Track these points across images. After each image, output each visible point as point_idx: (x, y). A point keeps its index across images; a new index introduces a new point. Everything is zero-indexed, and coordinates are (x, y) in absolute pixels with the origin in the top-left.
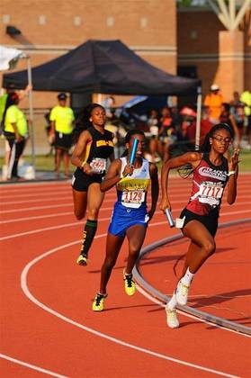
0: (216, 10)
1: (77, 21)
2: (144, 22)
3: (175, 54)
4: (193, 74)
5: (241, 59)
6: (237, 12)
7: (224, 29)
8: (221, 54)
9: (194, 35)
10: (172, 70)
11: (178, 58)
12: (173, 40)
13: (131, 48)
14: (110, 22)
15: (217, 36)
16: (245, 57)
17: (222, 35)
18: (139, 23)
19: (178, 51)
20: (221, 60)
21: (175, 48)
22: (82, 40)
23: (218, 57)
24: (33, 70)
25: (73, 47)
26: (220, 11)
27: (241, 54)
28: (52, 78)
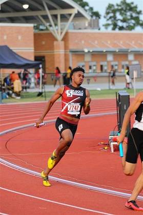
0: (52, 32)
2: (20, 38)
3: (33, 51)
4: (43, 60)
5: (63, 53)
6: (61, 33)
7: (56, 40)
8: (55, 51)
10: (32, 59)
11: (35, 53)
12: (32, 44)
13: (11, 48)
14: (5, 37)
15: (53, 43)
16: (65, 52)
17: (55, 43)
18: (18, 38)
19: (35, 50)
21: (33, 48)
23: (53, 52)
26: (55, 33)
27: (63, 51)
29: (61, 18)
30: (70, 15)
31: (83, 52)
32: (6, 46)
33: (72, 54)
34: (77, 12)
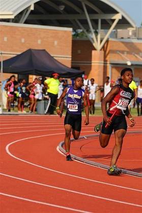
0: (91, 39)
1: (23, 40)
2: (56, 43)
3: (71, 59)
5: (103, 65)
6: (101, 41)
7: (95, 49)
8: (93, 62)
9: (79, 52)
10: (69, 65)
11: (72, 63)
14: (39, 42)
15: (91, 53)
16: (104, 63)
17: (93, 52)
18: (54, 43)
20: (93, 64)
21: (71, 57)
22: (25, 50)
23: (91, 63)
24: (3, 62)
25: (19, 53)
26: (93, 41)
27: (103, 62)
28: (10, 66)
29: (102, 23)
30: (113, 21)
31: (126, 64)
32: (44, 50)
33: (112, 67)
34: (121, 18)
